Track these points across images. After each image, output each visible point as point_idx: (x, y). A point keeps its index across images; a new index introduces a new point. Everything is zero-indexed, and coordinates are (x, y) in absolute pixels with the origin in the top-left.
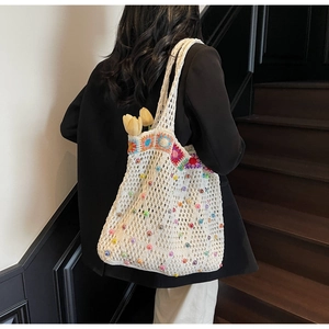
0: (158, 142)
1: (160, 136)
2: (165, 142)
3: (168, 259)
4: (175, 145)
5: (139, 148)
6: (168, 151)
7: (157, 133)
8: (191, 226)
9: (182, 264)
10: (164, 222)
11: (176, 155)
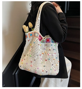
0: (34, 34)
1: (35, 33)
2: (36, 35)
3: (37, 70)
4: (40, 35)
5: (28, 37)
6: (37, 37)
7: (34, 32)
8: (46, 60)
9: (42, 72)
10: (36, 59)
11: (40, 38)
